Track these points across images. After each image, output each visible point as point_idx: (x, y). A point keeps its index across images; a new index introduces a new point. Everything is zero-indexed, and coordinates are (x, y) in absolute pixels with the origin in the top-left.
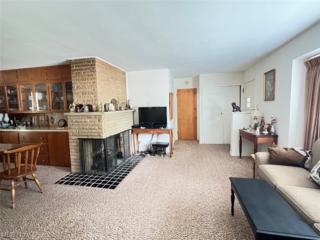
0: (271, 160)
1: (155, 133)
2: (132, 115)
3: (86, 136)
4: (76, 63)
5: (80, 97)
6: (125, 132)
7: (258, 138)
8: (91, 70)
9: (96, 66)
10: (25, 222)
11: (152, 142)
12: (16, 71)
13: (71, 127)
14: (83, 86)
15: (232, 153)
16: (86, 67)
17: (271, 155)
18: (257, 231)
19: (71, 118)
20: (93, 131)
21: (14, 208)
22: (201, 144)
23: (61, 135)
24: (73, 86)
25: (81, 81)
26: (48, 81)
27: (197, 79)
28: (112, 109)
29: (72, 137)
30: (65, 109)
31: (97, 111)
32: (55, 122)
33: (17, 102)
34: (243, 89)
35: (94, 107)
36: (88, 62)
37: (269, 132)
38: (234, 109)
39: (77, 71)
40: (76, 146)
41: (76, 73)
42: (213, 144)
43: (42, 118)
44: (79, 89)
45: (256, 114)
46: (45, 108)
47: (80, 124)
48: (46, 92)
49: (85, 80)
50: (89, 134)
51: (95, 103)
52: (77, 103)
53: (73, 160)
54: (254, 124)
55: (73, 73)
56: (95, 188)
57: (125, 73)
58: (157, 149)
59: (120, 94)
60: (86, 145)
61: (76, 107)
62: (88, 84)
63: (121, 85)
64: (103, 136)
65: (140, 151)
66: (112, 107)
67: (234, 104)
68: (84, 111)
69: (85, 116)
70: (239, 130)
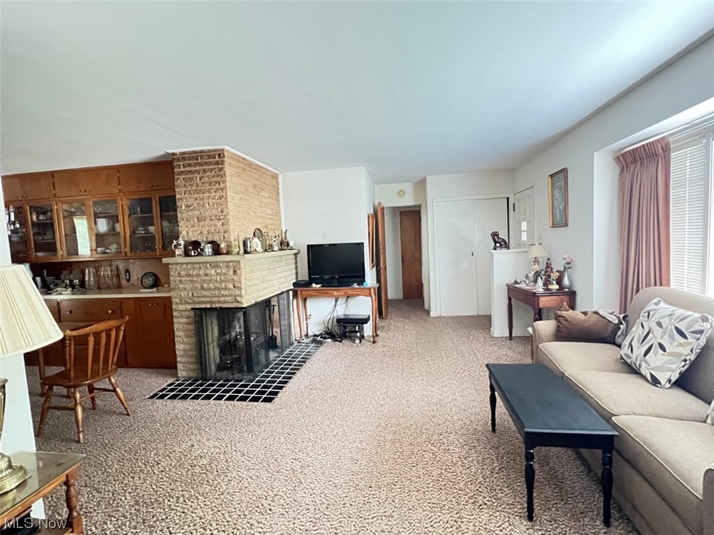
0: (560, 334)
1: (342, 296)
2: (294, 261)
3: (208, 302)
4: (184, 159)
5: (194, 226)
6: (282, 295)
7: (541, 298)
8: (215, 172)
9: (226, 164)
10: (113, 462)
11: (335, 315)
12: (52, 174)
13: (177, 287)
14: (198, 204)
15: (495, 332)
16: (205, 167)
17: (560, 324)
18: (526, 430)
19: (176, 269)
20: (222, 292)
21: (82, 442)
22: (433, 318)
23: (152, 305)
24: (178, 204)
25: (194, 194)
26: (121, 194)
27: (421, 184)
28: (257, 249)
29: (180, 306)
30: (158, 251)
31: (228, 253)
32: (134, 278)
33: (54, 238)
34: (514, 204)
35: (223, 245)
36: (209, 157)
37: (560, 286)
38: (495, 245)
39: (187, 174)
40: (188, 324)
41: (184, 179)
42: (458, 316)
43: (106, 272)
44: (192, 210)
45: (537, 252)
46: (113, 250)
47: (195, 279)
48: (117, 216)
49: (204, 193)
50: (214, 299)
51: (224, 237)
52: (186, 239)
53: (181, 352)
54: (533, 273)
55: (178, 179)
56: (232, 402)
57: (277, 175)
58: (345, 327)
59: (270, 219)
60: (209, 321)
61: (185, 247)
62: (210, 200)
63: (269, 200)
64: (242, 301)
65: (310, 333)
66: (256, 244)
67: (495, 235)
68: (204, 254)
69: (206, 263)
70: (507, 285)
